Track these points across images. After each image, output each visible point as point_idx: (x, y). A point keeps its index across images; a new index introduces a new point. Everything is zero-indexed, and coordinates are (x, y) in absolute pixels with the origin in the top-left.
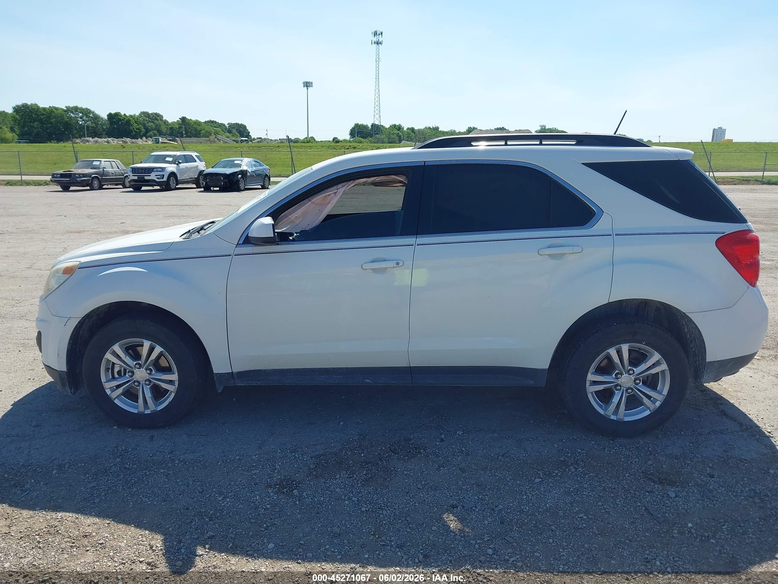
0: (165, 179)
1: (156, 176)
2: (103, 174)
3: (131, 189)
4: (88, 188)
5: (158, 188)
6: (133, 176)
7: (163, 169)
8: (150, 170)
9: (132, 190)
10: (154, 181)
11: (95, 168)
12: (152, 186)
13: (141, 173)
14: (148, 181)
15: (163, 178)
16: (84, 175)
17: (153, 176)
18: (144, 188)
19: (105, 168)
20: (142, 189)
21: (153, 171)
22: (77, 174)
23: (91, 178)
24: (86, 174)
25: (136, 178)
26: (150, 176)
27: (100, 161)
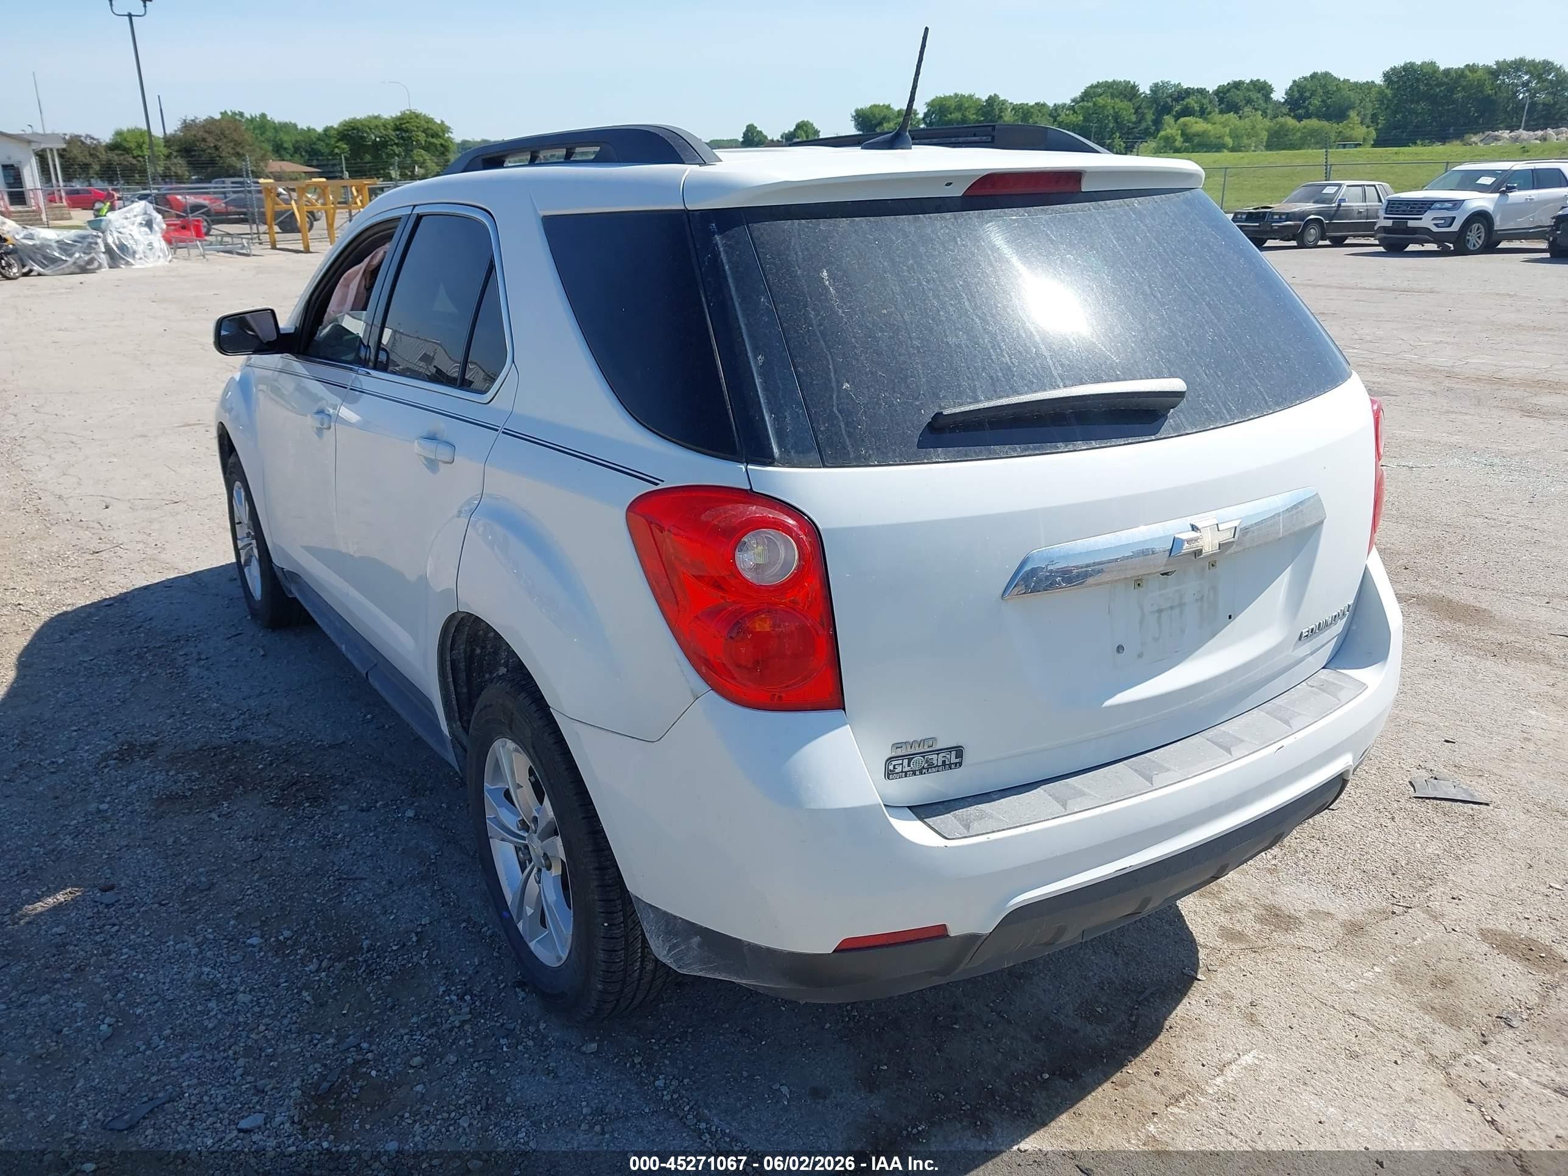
0: (1455, 227)
1: (1434, 219)
2: (1338, 213)
3: (1381, 249)
4: (1294, 243)
5: (1433, 247)
6: (1385, 218)
7: (1457, 204)
8: (1425, 206)
9: (1384, 250)
10: (1427, 231)
11: (1323, 202)
12: (1421, 242)
13: (1404, 212)
14: (1415, 230)
15: (1450, 225)
16: (1289, 216)
17: (1427, 221)
18: (1411, 247)
19: (1344, 200)
20: (1408, 249)
21: (1429, 208)
22: (1277, 214)
23: (1303, 223)
24: (1294, 213)
25: (1389, 223)
26: (1421, 219)
27: (1340, 185)
